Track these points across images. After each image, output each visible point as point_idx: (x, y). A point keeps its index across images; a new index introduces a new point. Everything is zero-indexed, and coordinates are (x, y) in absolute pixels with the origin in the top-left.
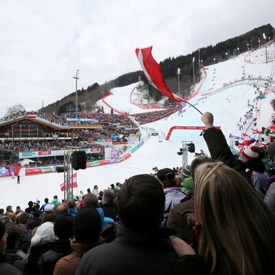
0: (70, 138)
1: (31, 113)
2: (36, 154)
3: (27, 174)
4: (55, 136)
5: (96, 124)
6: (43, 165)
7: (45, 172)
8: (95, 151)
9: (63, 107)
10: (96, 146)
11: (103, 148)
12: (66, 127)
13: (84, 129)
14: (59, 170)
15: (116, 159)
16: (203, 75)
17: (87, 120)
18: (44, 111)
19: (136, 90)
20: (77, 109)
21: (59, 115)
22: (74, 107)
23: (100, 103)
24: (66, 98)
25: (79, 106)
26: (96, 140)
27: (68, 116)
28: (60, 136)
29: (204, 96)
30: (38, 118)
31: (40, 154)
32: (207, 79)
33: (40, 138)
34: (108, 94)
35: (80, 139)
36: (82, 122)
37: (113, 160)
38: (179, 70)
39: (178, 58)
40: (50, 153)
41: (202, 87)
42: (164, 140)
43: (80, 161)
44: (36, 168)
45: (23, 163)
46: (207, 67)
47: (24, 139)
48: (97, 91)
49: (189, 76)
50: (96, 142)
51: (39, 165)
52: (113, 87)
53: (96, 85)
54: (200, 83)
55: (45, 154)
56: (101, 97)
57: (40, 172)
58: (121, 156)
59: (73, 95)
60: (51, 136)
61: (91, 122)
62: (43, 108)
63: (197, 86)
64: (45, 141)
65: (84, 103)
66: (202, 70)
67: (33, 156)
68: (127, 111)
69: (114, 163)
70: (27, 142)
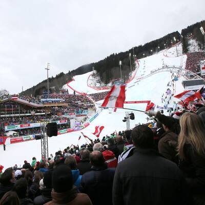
0: (44, 114)
1: (14, 96)
2: (18, 127)
3: (12, 142)
4: (33, 113)
5: (63, 102)
6: (24, 135)
7: (26, 140)
8: (63, 122)
9: (38, 91)
10: (66, 118)
11: (68, 120)
12: (41, 105)
13: (55, 106)
14: (37, 138)
15: (79, 127)
16: (137, 65)
17: (55, 99)
18: (24, 94)
19: (91, 77)
20: (49, 92)
21: (35, 97)
22: (47, 90)
23: (65, 87)
24: (40, 84)
25: (50, 90)
26: (63, 114)
27: (42, 98)
28: (37, 112)
29: (138, 80)
30: (19, 100)
31: (21, 126)
32: (140, 67)
33: (21, 115)
34: (71, 80)
35: (52, 114)
36: (52, 101)
38: (120, 62)
39: (119, 54)
40: (29, 125)
41: (137, 74)
42: (113, 112)
43: (53, 131)
44: (19, 138)
45: (8, 134)
46: (138, 60)
47: (8, 115)
48: (64, 78)
49: (127, 66)
50: (64, 116)
51: (21, 135)
52: (74, 75)
53: (62, 74)
54: (135, 71)
55: (25, 126)
56: (66, 82)
57: (22, 141)
58: (83, 125)
59: (45, 81)
60: (30, 113)
61: (59, 101)
62: (23, 92)
63: (133, 73)
64: (25, 116)
65: (53, 87)
66: (136, 62)
67: (16, 128)
68: (85, 92)
69: (77, 130)
70: (11, 117)
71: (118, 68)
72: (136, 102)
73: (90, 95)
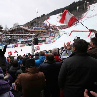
0: (34, 34)
1: (21, 26)
2: (23, 40)
3: (20, 46)
4: (29, 34)
5: (44, 29)
6: (25, 43)
7: (26, 46)
8: (43, 39)
9: (32, 23)
10: (44, 37)
11: (45, 38)
12: (33, 30)
13: (40, 31)
14: (30, 45)
15: (50, 42)
16: (89, 9)
17: (40, 28)
19: (59, 16)
20: (37, 24)
21: (31, 26)
22: (36, 23)
23: (45, 22)
24: (33, 20)
25: (38, 23)
27: (34, 27)
28: (31, 34)
29: (87, 18)
30: (23, 28)
31: (24, 40)
32: (90, 11)
33: (24, 34)
34: (48, 18)
35: (38, 35)
36: (39, 29)
37: (49, 42)
38: (78, 7)
39: (78, 2)
40: (28, 39)
41: (87, 15)
44: (23, 44)
46: (90, 5)
47: (19, 35)
48: (45, 17)
49: (82, 10)
50: (43, 36)
51: (24, 43)
52: (50, 16)
53: (44, 15)
54: (86, 13)
55: (26, 40)
56: (46, 19)
57: (25, 46)
58: (52, 41)
59: (36, 19)
61: (42, 29)
62: (25, 24)
64: (26, 35)
65: (39, 22)
66: (88, 7)
67: (22, 40)
68: (55, 25)
69: (49, 43)
70: (20, 35)
71: (75, 11)
72: (83, 31)
73: (57, 26)
